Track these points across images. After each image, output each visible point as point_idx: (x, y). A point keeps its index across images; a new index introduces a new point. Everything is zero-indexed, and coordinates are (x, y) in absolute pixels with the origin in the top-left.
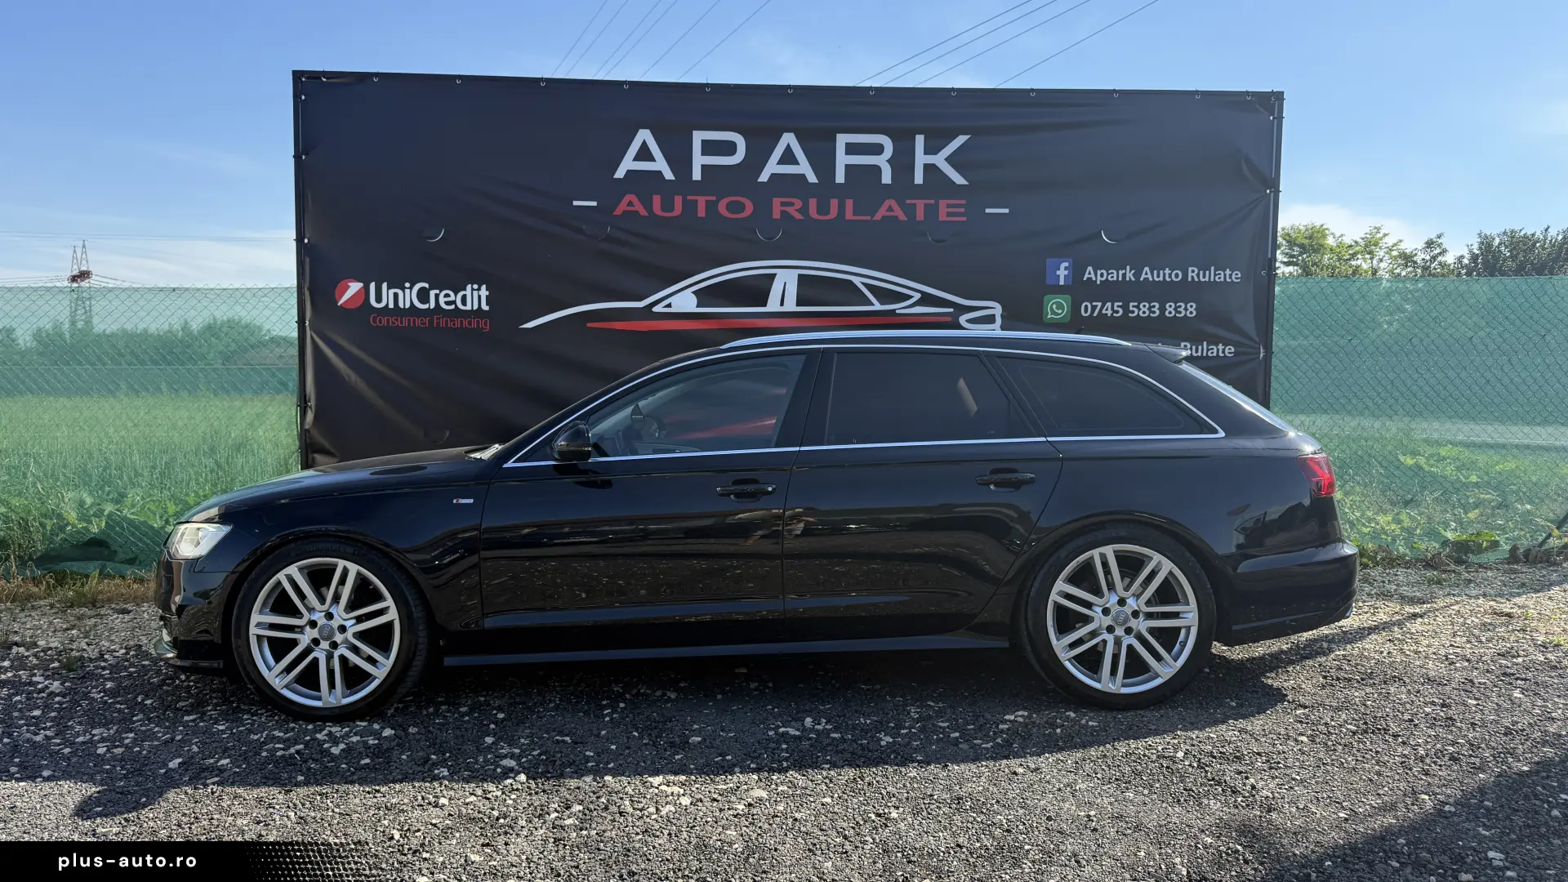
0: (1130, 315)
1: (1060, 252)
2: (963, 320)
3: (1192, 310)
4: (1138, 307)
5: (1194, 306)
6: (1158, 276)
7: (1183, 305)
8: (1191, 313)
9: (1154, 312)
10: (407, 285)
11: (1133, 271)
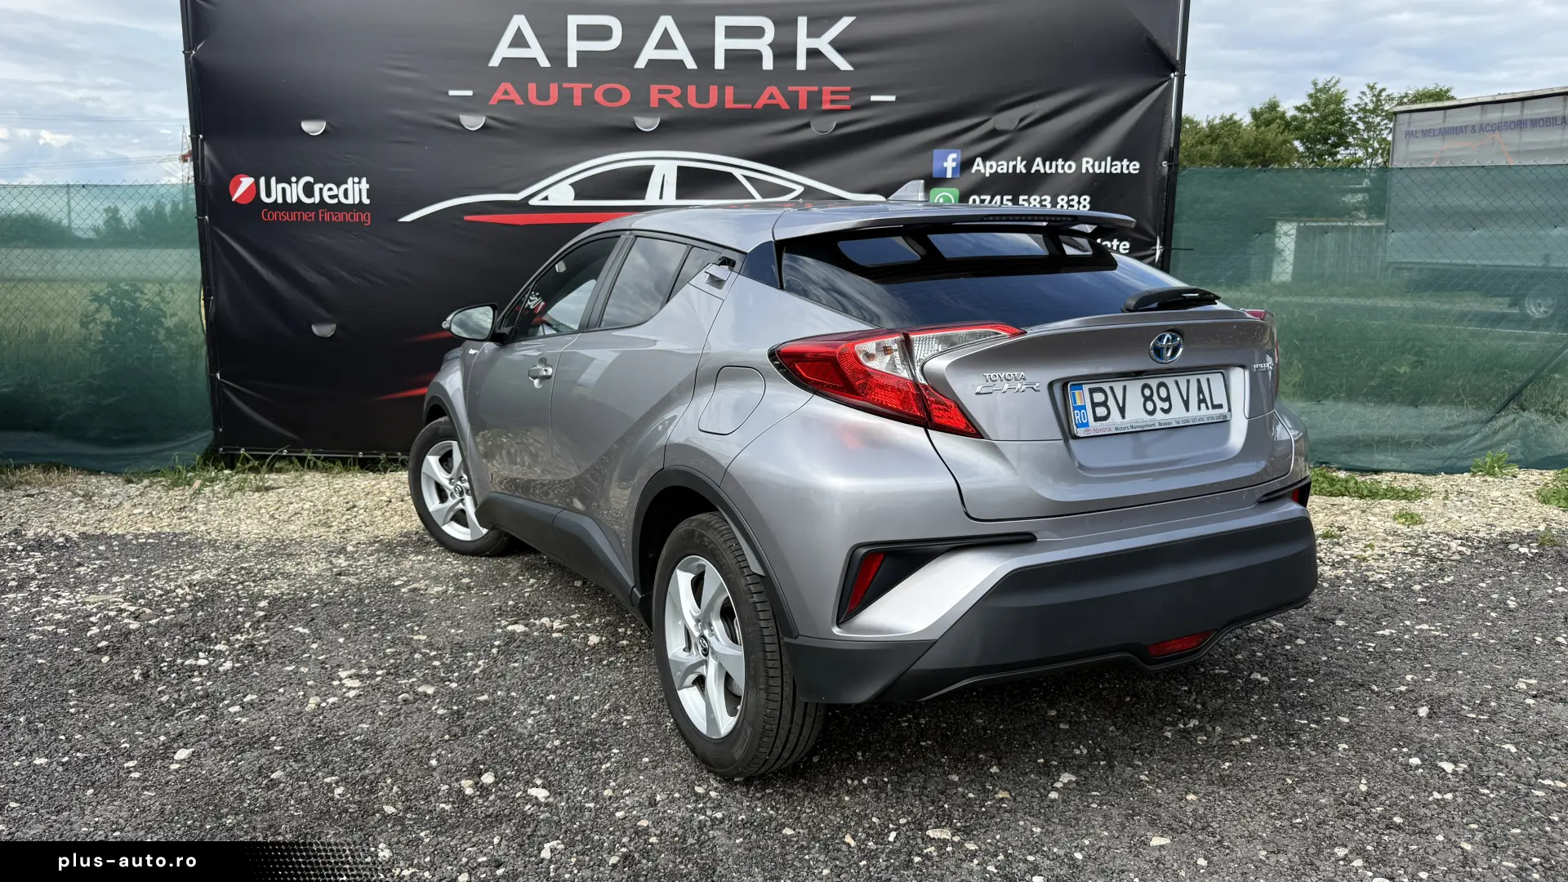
1: (948, 144)
3: (1086, 203)
4: (1028, 201)
5: (1088, 198)
6: (1051, 168)
7: (1076, 198)
8: (1085, 206)
9: (1045, 206)
10: (294, 179)
11: (1024, 163)
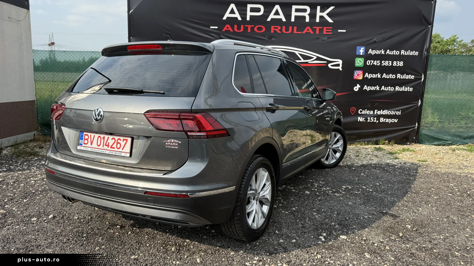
0: (382, 65)
1: (361, 45)
2: (329, 65)
3: (402, 64)
4: (385, 62)
5: (402, 62)
7: (399, 62)
8: (401, 65)
9: (390, 64)
11: (384, 51)
